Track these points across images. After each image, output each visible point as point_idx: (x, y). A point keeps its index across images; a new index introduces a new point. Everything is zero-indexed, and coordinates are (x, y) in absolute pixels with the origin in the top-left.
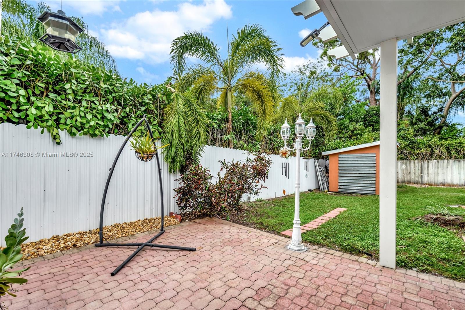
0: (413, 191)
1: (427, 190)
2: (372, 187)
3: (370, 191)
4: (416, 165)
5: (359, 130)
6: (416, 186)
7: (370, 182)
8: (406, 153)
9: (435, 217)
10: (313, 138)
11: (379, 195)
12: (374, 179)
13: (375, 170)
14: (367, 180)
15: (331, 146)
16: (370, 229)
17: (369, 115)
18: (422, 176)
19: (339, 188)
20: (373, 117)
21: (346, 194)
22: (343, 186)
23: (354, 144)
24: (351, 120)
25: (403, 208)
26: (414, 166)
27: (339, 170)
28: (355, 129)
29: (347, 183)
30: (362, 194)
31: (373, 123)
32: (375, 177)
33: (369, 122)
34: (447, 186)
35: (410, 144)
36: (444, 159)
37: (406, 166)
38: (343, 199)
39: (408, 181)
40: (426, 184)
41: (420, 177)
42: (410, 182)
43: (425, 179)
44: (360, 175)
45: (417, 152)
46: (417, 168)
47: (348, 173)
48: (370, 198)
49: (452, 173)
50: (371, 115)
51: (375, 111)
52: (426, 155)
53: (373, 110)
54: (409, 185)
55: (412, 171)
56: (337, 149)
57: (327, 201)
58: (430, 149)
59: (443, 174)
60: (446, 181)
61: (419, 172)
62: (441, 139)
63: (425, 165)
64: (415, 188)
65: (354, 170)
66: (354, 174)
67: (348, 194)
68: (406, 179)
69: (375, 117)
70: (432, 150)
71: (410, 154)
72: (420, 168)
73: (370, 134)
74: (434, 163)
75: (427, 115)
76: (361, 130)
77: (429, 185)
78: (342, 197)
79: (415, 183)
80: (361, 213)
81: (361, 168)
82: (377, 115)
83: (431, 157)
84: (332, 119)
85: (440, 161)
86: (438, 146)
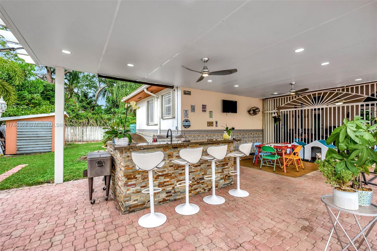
0: (77, 146)
1: (85, 145)
2: (49, 146)
3: (47, 149)
4: (80, 129)
5: (36, 100)
6: (79, 143)
7: (47, 143)
8: (74, 121)
9: (85, 157)
10: (4, 112)
11: (54, 152)
12: (51, 140)
13: (51, 134)
14: (45, 142)
15: (9, 113)
16: (48, 171)
17: (46, 90)
18: (83, 136)
19: (17, 151)
20: (49, 92)
21: (25, 155)
22: (22, 148)
23: (33, 113)
24: (30, 92)
25: (70, 157)
26: (78, 130)
27: (18, 134)
28: (33, 98)
29: (26, 145)
30: (41, 153)
31: (50, 97)
32: (51, 139)
33: (45, 95)
34: (96, 141)
35: (76, 116)
36: (94, 126)
37: (74, 130)
38: (23, 158)
39: (75, 141)
40: (85, 141)
41: (82, 137)
42: (76, 141)
43: (85, 139)
44: (38, 138)
45: (80, 121)
46: (80, 132)
47: (27, 137)
48: (47, 154)
49: (98, 134)
50: (48, 90)
51: (51, 87)
52: (85, 123)
53: (50, 87)
54: (75, 143)
55: (77, 134)
56: (16, 116)
57: (5, 162)
58: (87, 120)
59: (94, 135)
60: (95, 139)
61: (82, 134)
62: (93, 114)
63: (85, 130)
64: (79, 144)
65: (33, 134)
66: (33, 137)
67: (27, 154)
68: (73, 139)
69: (51, 92)
70: (88, 121)
71: (76, 122)
72: (82, 132)
73: (48, 106)
74: (89, 129)
75: (86, 98)
76: (38, 100)
77: (87, 142)
78: (21, 157)
79: (79, 142)
80: (41, 164)
81: (40, 132)
82: (53, 91)
83: (88, 125)
84: (10, 89)
85: (92, 127)
86: (91, 118)
